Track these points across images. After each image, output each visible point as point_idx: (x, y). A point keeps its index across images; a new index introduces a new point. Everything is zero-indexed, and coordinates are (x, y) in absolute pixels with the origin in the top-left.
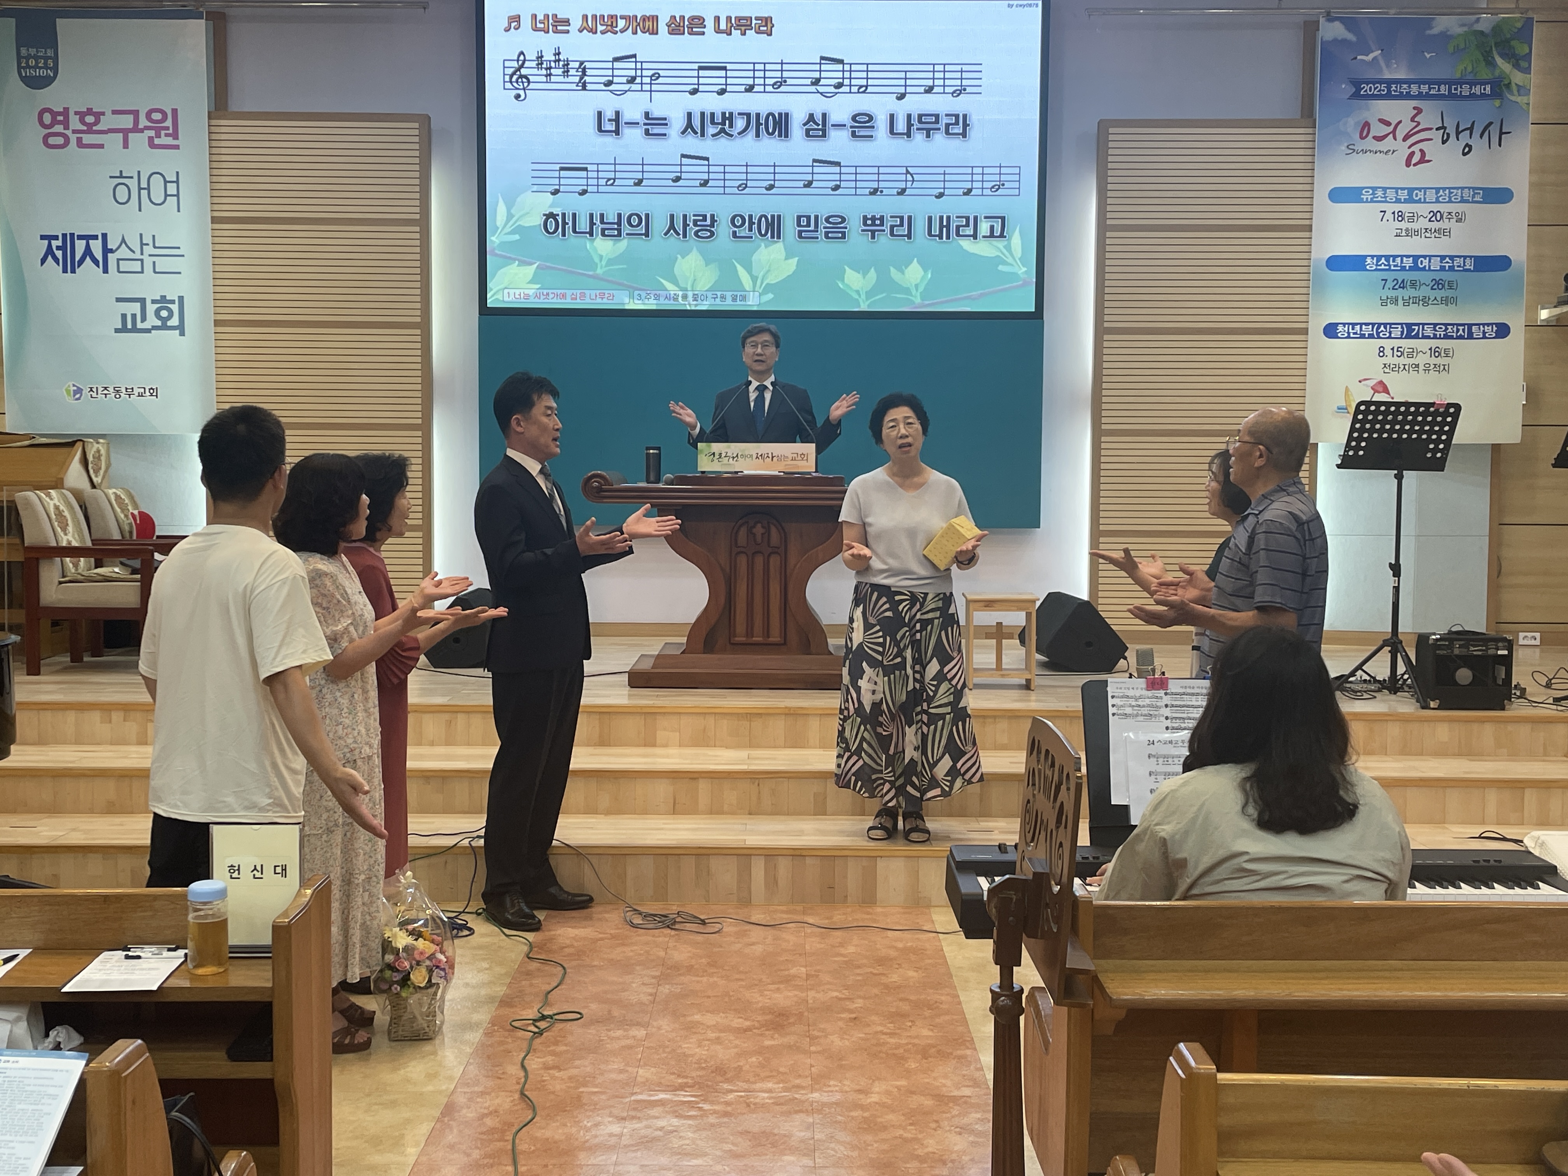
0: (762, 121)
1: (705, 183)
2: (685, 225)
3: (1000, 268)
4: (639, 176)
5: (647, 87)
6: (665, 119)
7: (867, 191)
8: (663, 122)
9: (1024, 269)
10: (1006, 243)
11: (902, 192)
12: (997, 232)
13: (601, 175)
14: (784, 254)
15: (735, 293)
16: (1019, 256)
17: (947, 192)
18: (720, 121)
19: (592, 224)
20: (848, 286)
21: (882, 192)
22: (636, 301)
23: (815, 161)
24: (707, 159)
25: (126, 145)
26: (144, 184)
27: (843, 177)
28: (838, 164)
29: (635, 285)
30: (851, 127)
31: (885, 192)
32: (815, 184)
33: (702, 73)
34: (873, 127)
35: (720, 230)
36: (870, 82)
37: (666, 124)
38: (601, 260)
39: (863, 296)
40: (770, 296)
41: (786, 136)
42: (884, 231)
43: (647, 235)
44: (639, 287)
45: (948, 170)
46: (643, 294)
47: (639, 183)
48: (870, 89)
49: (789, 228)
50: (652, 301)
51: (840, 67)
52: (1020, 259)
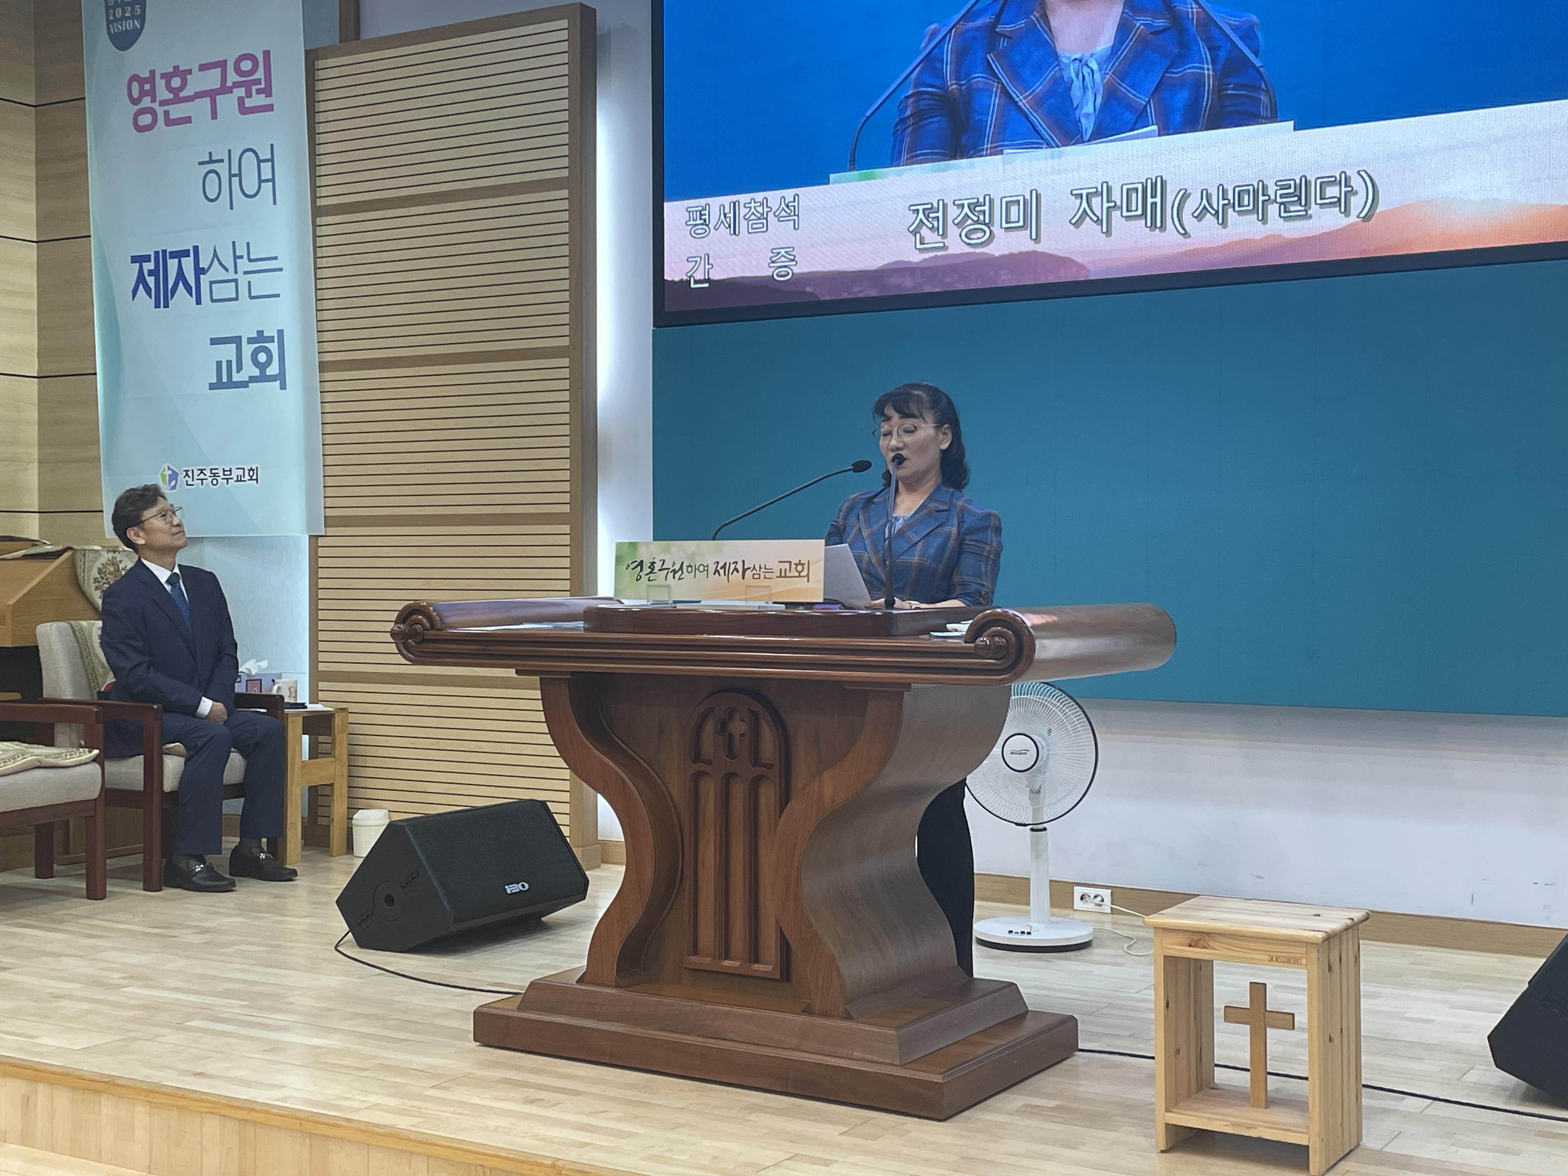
25: (214, 116)
26: (235, 171)
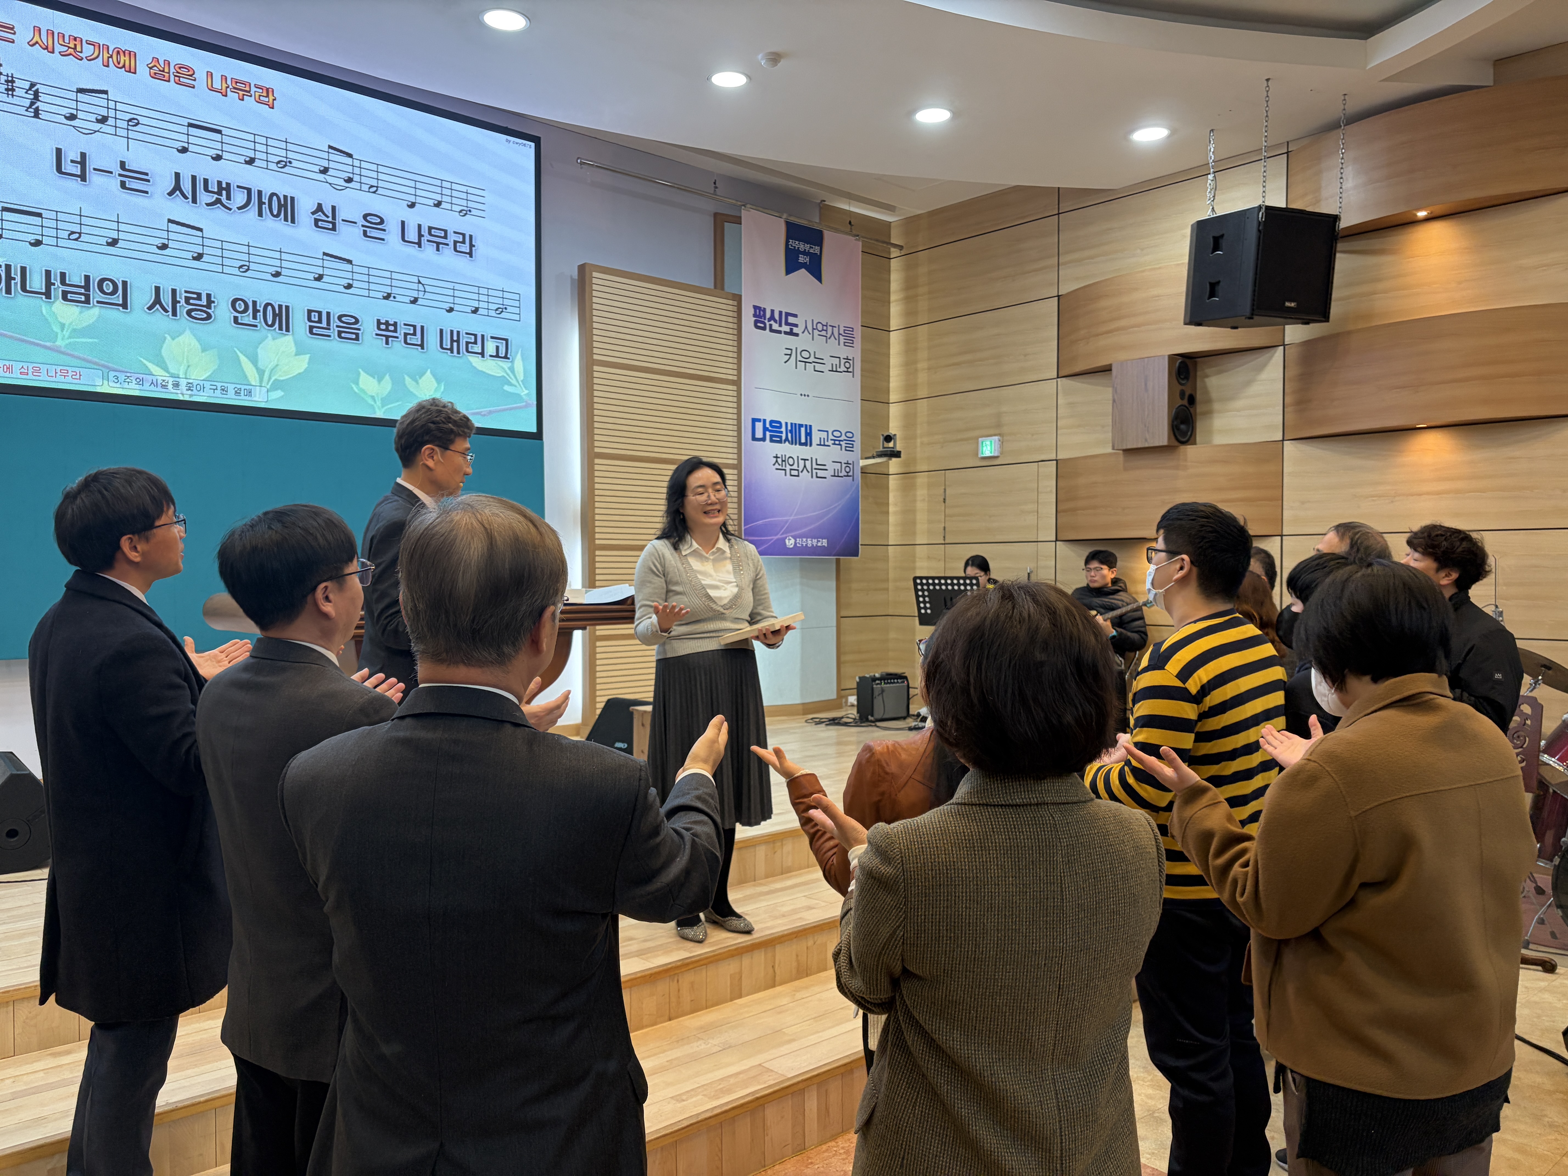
0: (265, 200)
1: (199, 257)
2: (175, 302)
3: (506, 388)
4: (115, 235)
5: (124, 133)
6: (147, 174)
7: (380, 295)
8: (143, 176)
9: (526, 392)
10: (510, 364)
11: (414, 301)
12: (502, 353)
13: (61, 225)
14: (293, 349)
15: (239, 387)
16: (522, 378)
17: (456, 307)
18: (216, 190)
19: (49, 284)
20: (363, 390)
21: (394, 297)
22: (112, 384)
23: (325, 254)
24: (200, 230)
27: (356, 276)
28: (349, 262)
29: (110, 365)
30: (363, 226)
31: (399, 298)
32: (325, 279)
33: (193, 131)
34: (384, 230)
35: (218, 312)
36: (381, 184)
37: (148, 181)
38: (62, 330)
39: (379, 403)
40: (279, 394)
41: (293, 221)
42: (397, 337)
43: (124, 305)
44: (115, 367)
45: (457, 287)
46: (122, 377)
47: (114, 243)
48: (380, 191)
49: (299, 322)
50: (133, 385)
51: (349, 161)
52: (522, 381)
